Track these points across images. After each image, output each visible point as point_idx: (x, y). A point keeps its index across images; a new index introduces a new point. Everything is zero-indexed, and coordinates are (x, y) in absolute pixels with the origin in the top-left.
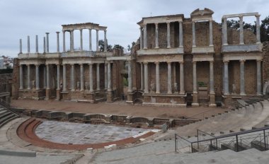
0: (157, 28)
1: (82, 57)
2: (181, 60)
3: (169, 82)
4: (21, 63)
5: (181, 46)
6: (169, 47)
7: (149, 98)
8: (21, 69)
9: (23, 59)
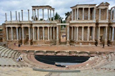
0: (83, 10)
1: (44, 24)
2: (94, 25)
3: (88, 36)
4: (7, 26)
5: (95, 19)
6: (89, 19)
7: (78, 43)
8: (7, 29)
9: (8, 24)
